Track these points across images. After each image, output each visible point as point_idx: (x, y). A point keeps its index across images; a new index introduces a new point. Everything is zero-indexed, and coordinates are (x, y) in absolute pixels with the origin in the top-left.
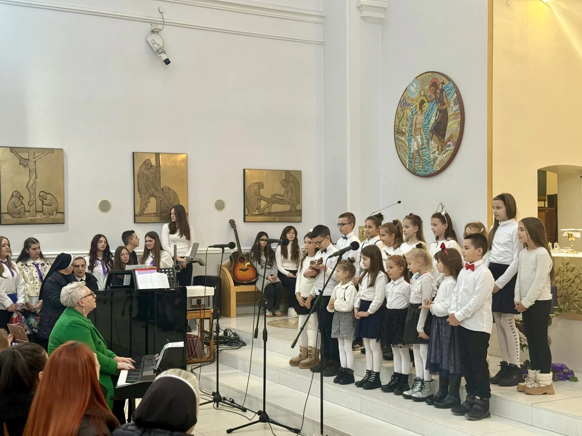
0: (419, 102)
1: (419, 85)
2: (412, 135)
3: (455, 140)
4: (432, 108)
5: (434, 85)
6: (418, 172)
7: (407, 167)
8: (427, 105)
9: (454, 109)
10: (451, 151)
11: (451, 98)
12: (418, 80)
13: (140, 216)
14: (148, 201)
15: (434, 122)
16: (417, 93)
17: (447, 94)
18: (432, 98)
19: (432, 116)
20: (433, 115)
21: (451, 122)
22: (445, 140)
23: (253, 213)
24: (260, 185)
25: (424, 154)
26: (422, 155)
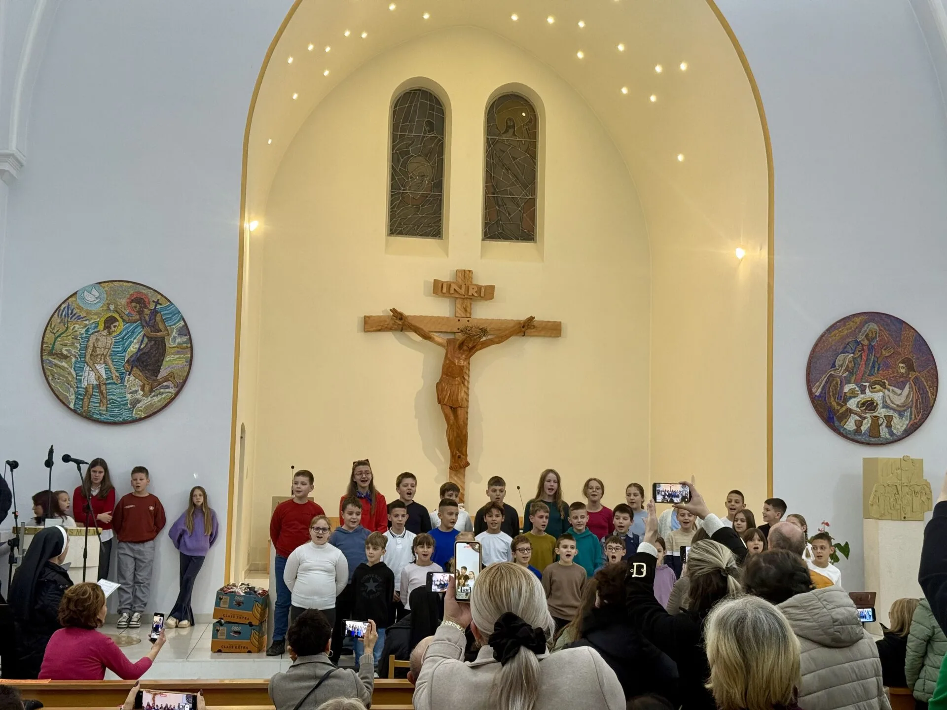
0: (103, 319)
1: (105, 295)
2: (85, 362)
5: (138, 301)
7: (72, 406)
8: (121, 325)
9: (178, 340)
10: (168, 393)
12: (104, 287)
16: (100, 304)
18: (134, 318)
21: (173, 356)
22: (159, 378)
26: (107, 393)
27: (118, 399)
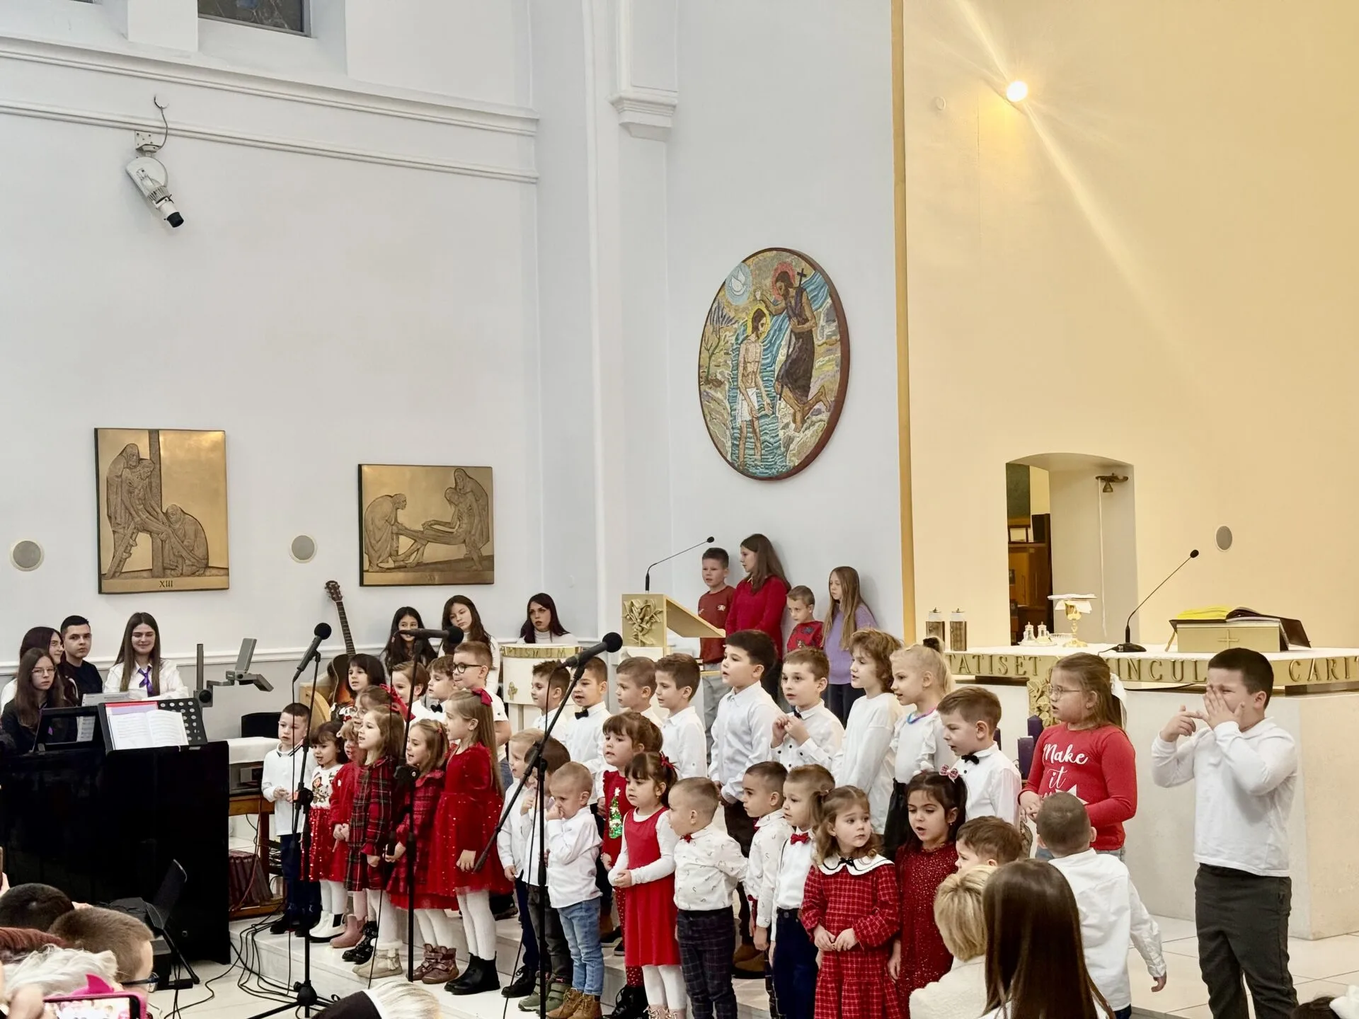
0: (752, 315)
1: (751, 278)
2: (738, 388)
3: (831, 398)
4: (780, 329)
5: (783, 277)
6: (752, 470)
7: (729, 458)
8: (769, 321)
9: (827, 331)
10: (823, 423)
11: (821, 306)
12: (749, 266)
13: (113, 576)
14: (131, 542)
15: (784, 358)
16: (747, 294)
17: (812, 298)
18: (779, 307)
19: (780, 345)
20: (783, 343)
21: (821, 359)
22: (810, 398)
23: (381, 565)
24: (398, 502)
25: (765, 429)
26: (760, 431)
27: (772, 440)
